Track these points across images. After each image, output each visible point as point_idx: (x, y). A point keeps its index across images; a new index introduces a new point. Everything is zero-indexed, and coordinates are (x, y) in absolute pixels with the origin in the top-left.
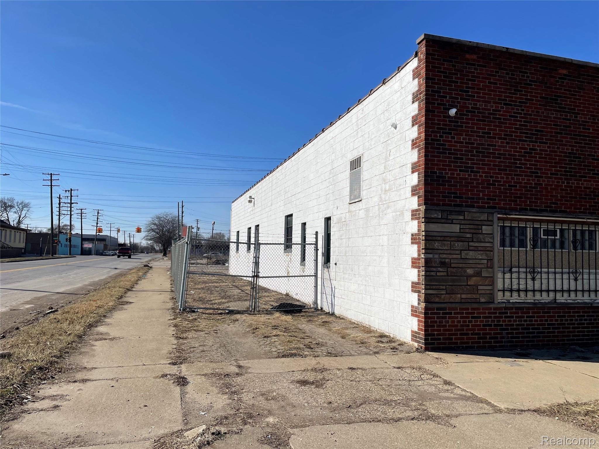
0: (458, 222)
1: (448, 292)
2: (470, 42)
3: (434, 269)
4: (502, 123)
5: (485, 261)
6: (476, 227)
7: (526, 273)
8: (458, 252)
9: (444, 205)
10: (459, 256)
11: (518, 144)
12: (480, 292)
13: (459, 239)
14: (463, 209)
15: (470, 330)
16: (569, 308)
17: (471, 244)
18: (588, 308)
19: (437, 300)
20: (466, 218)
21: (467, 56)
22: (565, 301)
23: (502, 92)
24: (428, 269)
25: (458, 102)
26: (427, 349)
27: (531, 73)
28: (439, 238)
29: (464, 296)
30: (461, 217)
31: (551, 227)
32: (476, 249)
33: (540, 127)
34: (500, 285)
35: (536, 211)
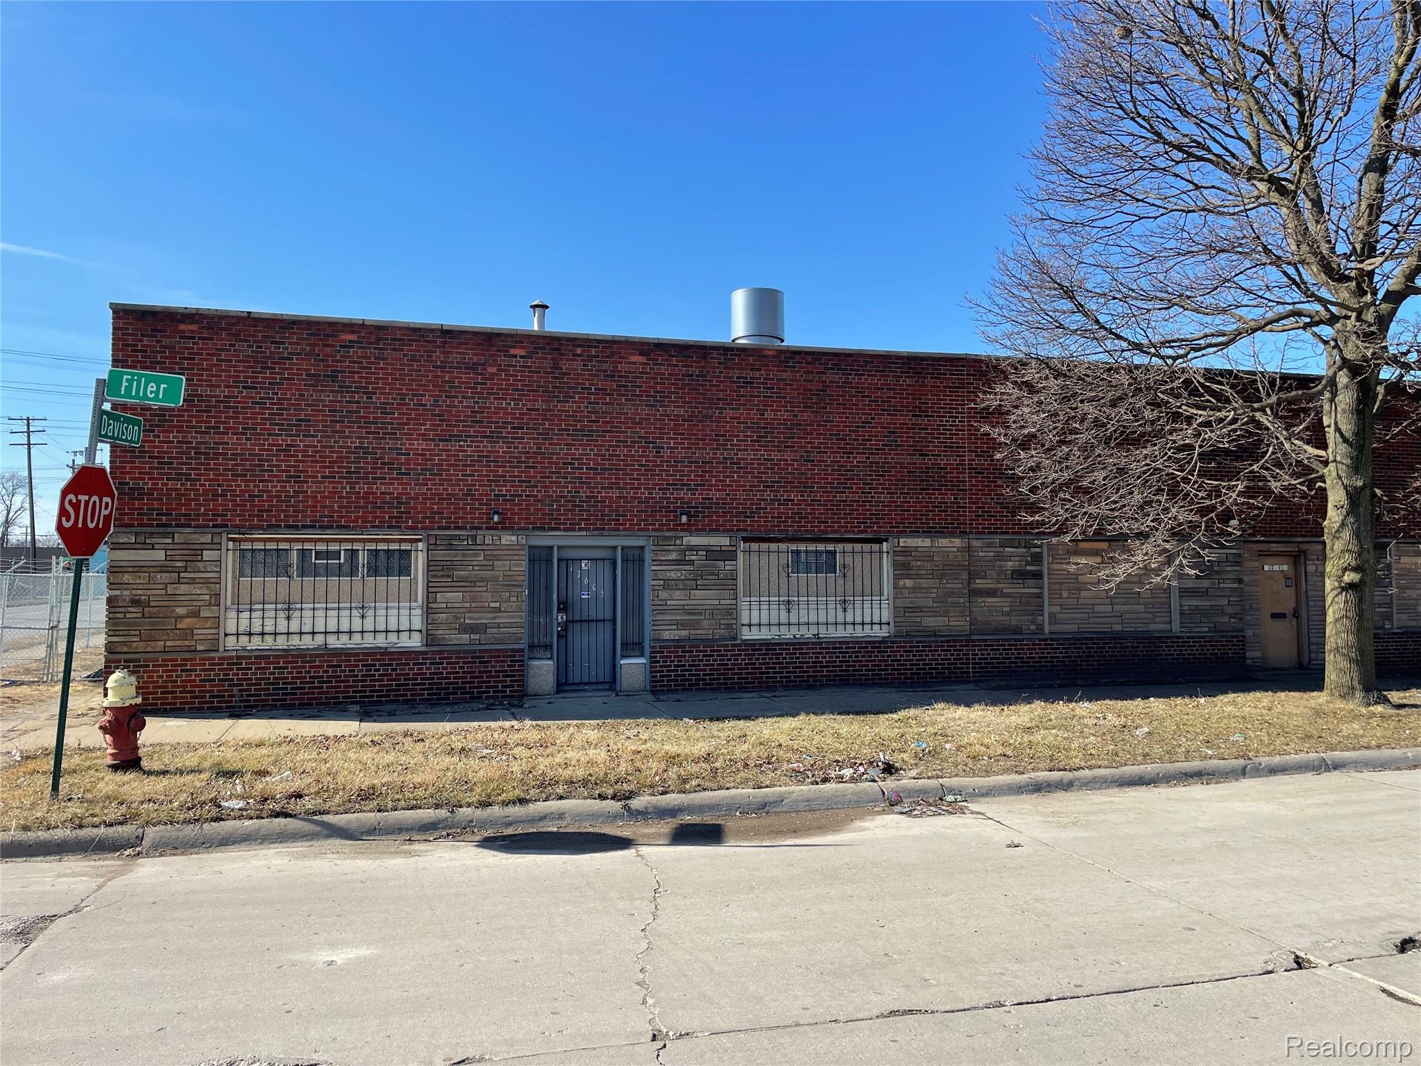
0: (162, 546)
1: (144, 638)
2: (185, 308)
3: (122, 610)
4: (239, 413)
5: (207, 597)
6: (192, 552)
7: (276, 610)
8: (160, 586)
9: (139, 525)
10: (163, 592)
11: (266, 440)
12: (195, 637)
13: (164, 569)
14: (169, 530)
15: (178, 687)
16: (346, 655)
17: (182, 575)
18: (382, 654)
19: (125, 649)
20: (176, 541)
21: (182, 327)
22: (343, 646)
23: (239, 371)
24: (112, 609)
27: (290, 343)
28: (131, 569)
29: (168, 643)
30: (169, 541)
31: (322, 547)
32: (192, 581)
33: (305, 415)
34: (231, 627)
35: (296, 527)
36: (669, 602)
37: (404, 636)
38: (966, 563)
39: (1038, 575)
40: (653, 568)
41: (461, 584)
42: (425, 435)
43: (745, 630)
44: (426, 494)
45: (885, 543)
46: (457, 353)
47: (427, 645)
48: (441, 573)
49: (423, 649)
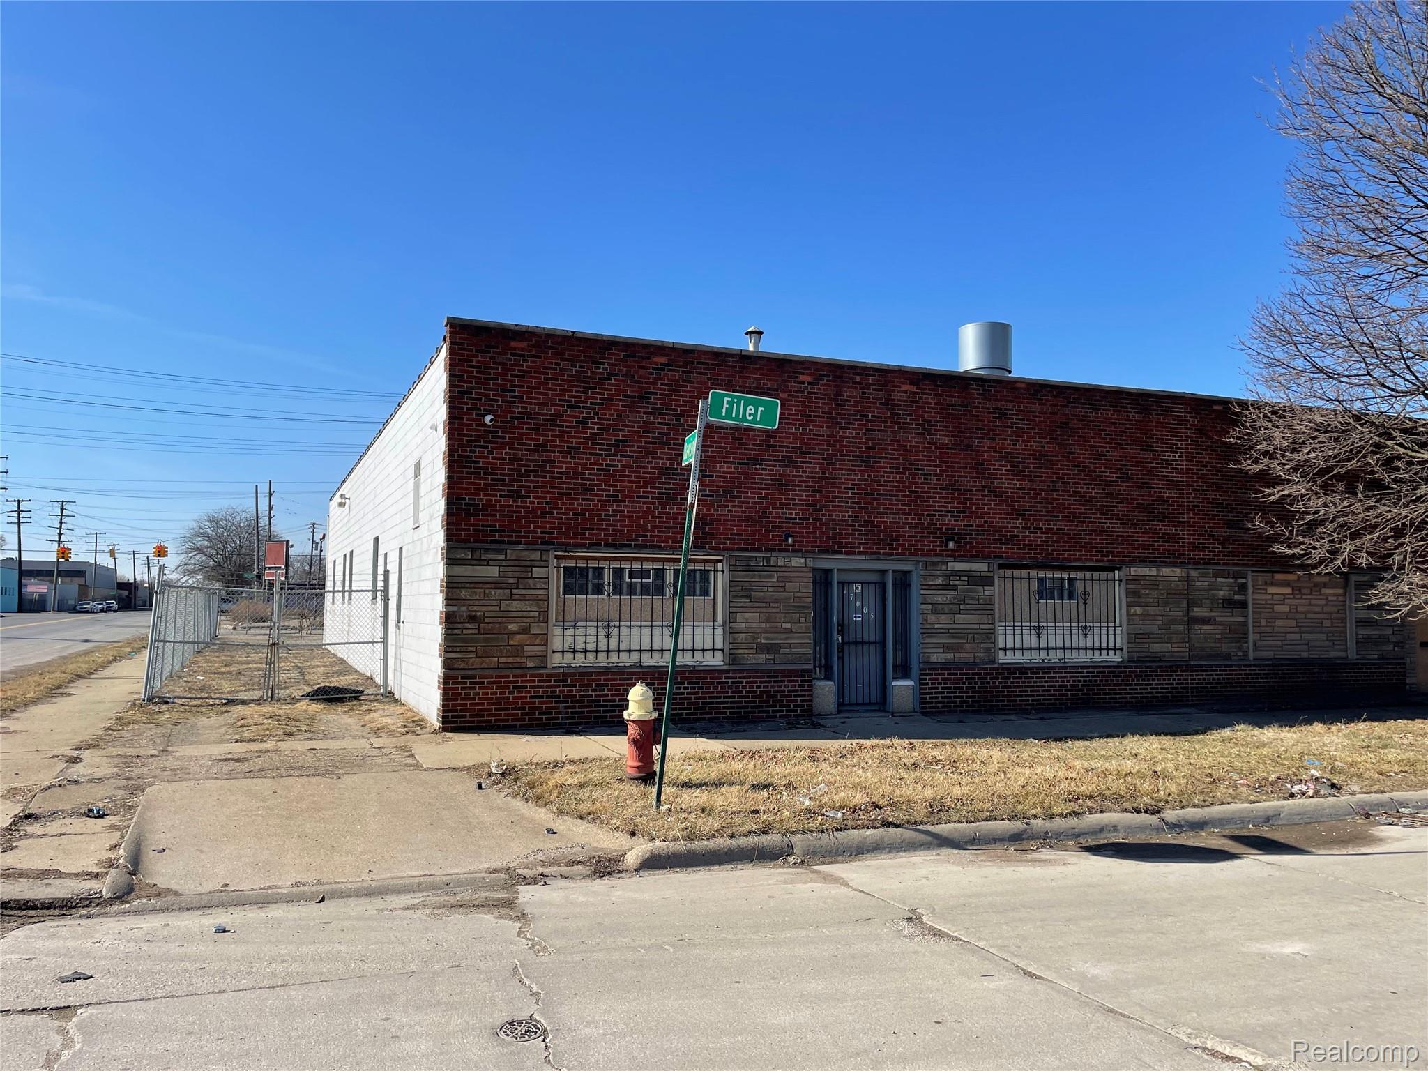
0: (496, 563)
1: (479, 655)
2: (517, 325)
3: (459, 626)
4: (564, 431)
5: (537, 614)
6: (523, 569)
7: (597, 627)
8: (495, 603)
9: (475, 541)
10: (497, 608)
11: (588, 459)
12: (527, 654)
13: (498, 585)
14: (503, 546)
15: (510, 704)
16: (660, 673)
17: (515, 591)
18: (690, 672)
19: (462, 666)
20: (508, 558)
21: (513, 344)
22: (656, 664)
23: (564, 390)
24: (451, 626)
25: (499, 406)
26: (445, 729)
27: (608, 364)
28: (467, 585)
29: (502, 660)
30: (502, 557)
31: (637, 566)
32: (523, 598)
33: (623, 436)
34: (557, 643)
35: (614, 546)
36: (936, 626)
37: (708, 654)
38: (1186, 592)
39: (1244, 605)
40: (922, 592)
41: (757, 605)
42: (726, 458)
43: (1001, 653)
44: (727, 516)
45: (1116, 572)
46: (755, 378)
47: (730, 664)
48: (740, 594)
49: (726, 668)
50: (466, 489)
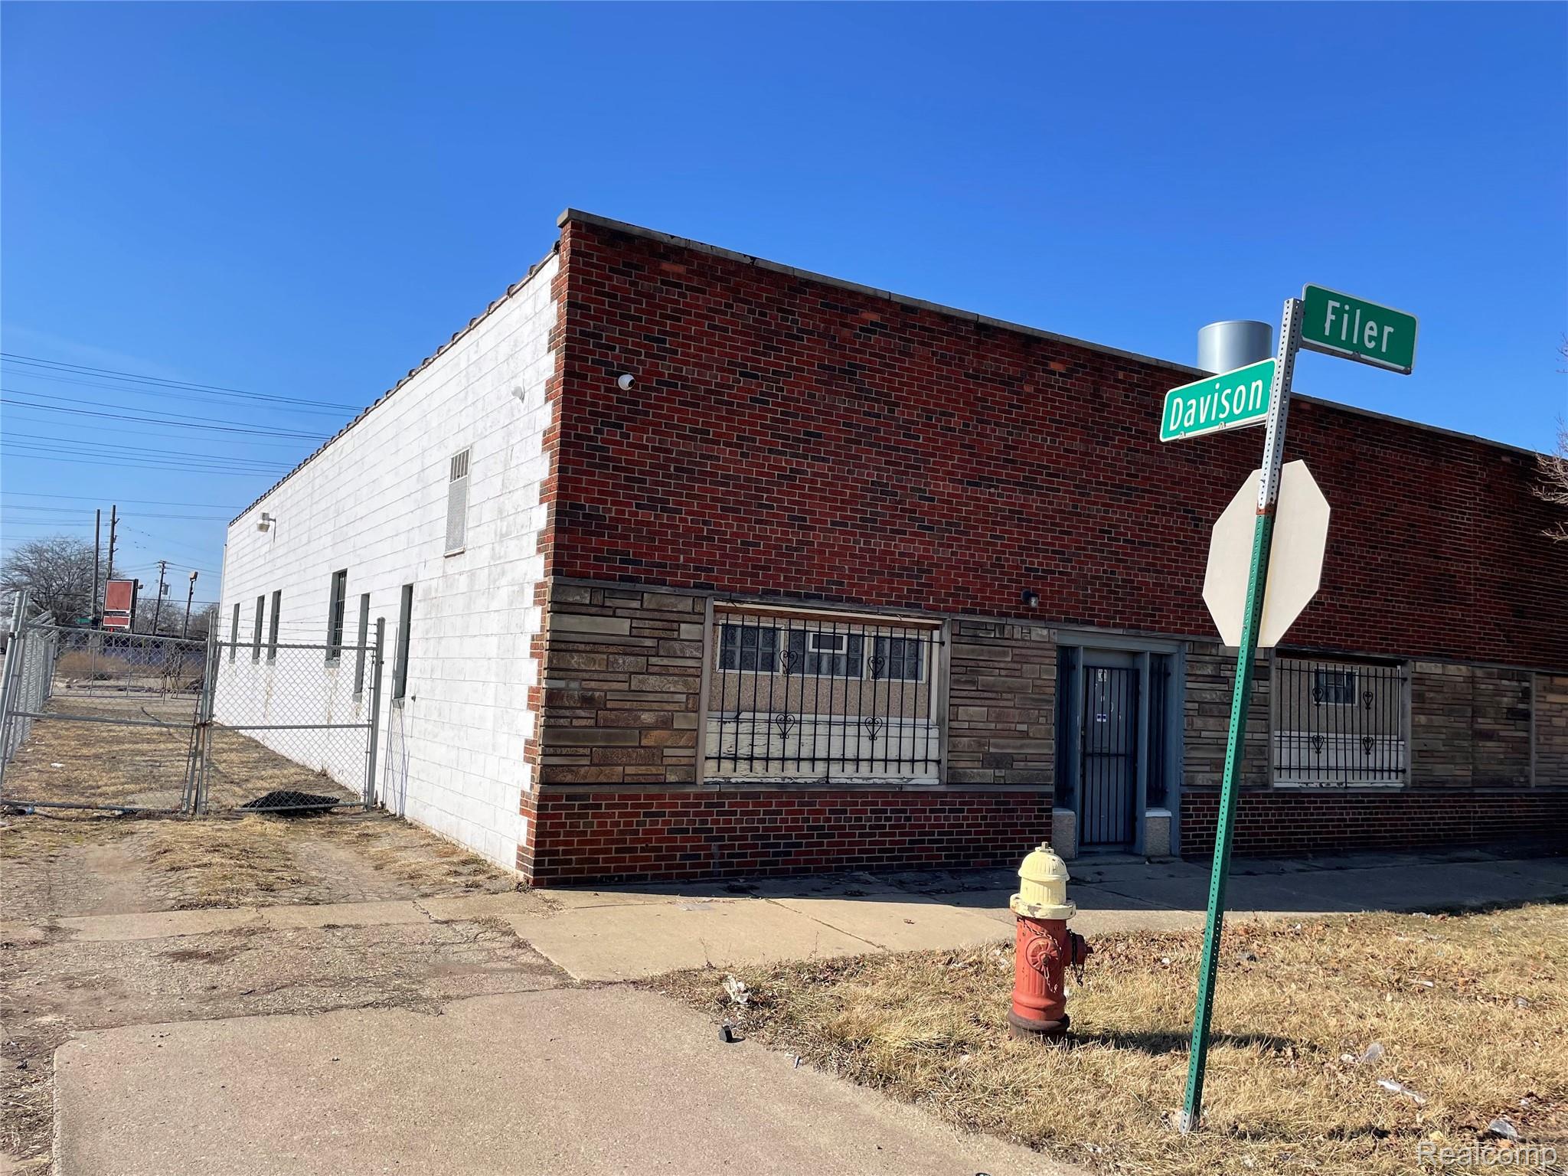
0: (626, 613)
1: (596, 761)
2: (672, 237)
3: (567, 713)
4: (733, 412)
5: (683, 698)
6: (666, 625)
7: (769, 722)
8: (622, 677)
9: (597, 577)
10: (625, 686)
11: (765, 458)
12: (666, 761)
13: (629, 650)
14: (639, 587)
15: (639, 841)
16: (854, 795)
17: (653, 660)
18: (895, 794)
19: (569, 778)
20: (645, 606)
21: (666, 266)
22: (849, 781)
23: (738, 348)
24: (554, 712)
25: (640, 362)
26: (538, 884)
27: (801, 315)
28: (582, 647)
29: (630, 770)
30: (636, 604)
31: (827, 629)
32: (664, 672)
33: (816, 427)
34: (711, 747)
35: (797, 596)
36: (1204, 734)
37: (919, 767)
38: (1470, 697)
39: (1526, 715)
40: (1189, 685)
41: (986, 695)
42: (953, 473)
44: (950, 560)
45: (1399, 667)
46: (992, 359)
47: (948, 784)
48: (964, 678)
49: (942, 789)
50: (586, 490)
